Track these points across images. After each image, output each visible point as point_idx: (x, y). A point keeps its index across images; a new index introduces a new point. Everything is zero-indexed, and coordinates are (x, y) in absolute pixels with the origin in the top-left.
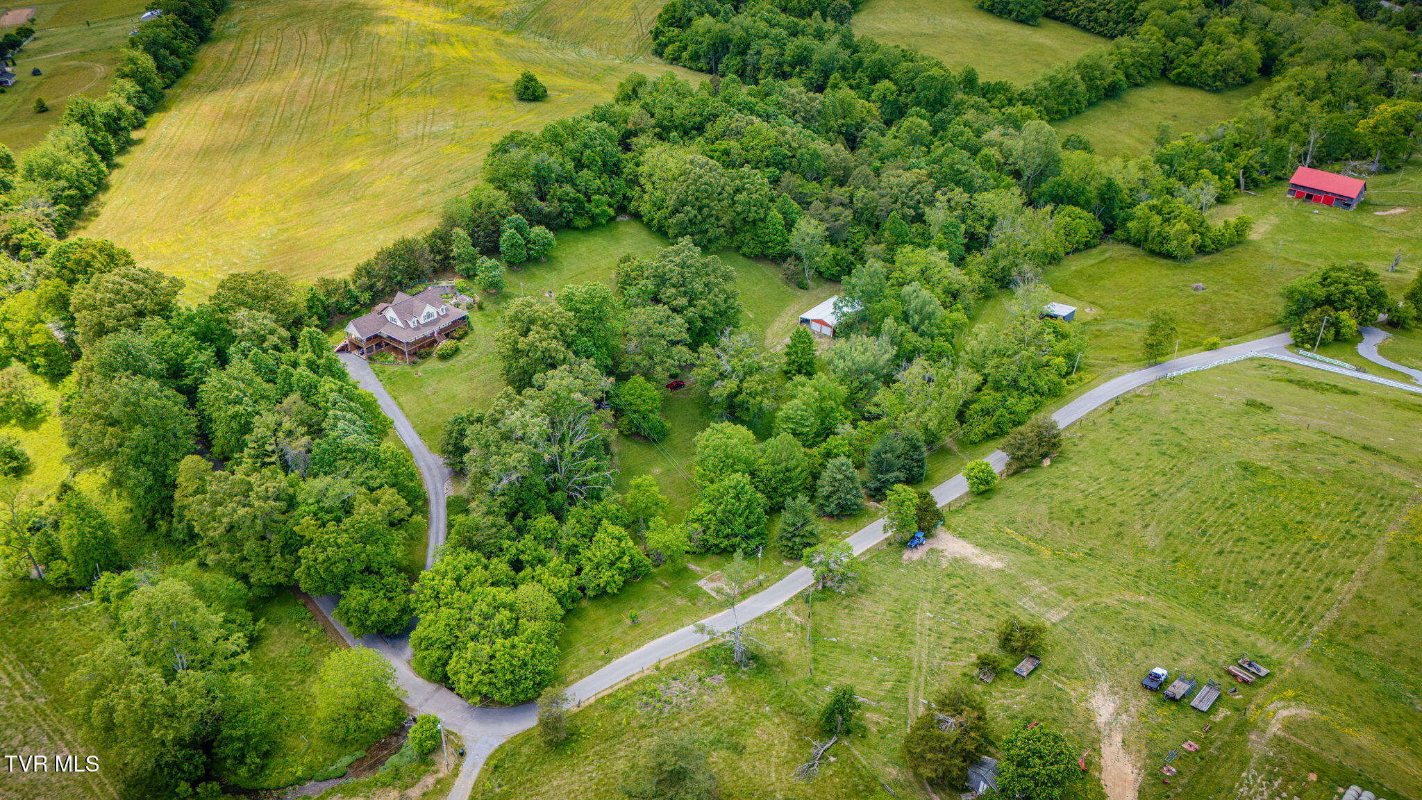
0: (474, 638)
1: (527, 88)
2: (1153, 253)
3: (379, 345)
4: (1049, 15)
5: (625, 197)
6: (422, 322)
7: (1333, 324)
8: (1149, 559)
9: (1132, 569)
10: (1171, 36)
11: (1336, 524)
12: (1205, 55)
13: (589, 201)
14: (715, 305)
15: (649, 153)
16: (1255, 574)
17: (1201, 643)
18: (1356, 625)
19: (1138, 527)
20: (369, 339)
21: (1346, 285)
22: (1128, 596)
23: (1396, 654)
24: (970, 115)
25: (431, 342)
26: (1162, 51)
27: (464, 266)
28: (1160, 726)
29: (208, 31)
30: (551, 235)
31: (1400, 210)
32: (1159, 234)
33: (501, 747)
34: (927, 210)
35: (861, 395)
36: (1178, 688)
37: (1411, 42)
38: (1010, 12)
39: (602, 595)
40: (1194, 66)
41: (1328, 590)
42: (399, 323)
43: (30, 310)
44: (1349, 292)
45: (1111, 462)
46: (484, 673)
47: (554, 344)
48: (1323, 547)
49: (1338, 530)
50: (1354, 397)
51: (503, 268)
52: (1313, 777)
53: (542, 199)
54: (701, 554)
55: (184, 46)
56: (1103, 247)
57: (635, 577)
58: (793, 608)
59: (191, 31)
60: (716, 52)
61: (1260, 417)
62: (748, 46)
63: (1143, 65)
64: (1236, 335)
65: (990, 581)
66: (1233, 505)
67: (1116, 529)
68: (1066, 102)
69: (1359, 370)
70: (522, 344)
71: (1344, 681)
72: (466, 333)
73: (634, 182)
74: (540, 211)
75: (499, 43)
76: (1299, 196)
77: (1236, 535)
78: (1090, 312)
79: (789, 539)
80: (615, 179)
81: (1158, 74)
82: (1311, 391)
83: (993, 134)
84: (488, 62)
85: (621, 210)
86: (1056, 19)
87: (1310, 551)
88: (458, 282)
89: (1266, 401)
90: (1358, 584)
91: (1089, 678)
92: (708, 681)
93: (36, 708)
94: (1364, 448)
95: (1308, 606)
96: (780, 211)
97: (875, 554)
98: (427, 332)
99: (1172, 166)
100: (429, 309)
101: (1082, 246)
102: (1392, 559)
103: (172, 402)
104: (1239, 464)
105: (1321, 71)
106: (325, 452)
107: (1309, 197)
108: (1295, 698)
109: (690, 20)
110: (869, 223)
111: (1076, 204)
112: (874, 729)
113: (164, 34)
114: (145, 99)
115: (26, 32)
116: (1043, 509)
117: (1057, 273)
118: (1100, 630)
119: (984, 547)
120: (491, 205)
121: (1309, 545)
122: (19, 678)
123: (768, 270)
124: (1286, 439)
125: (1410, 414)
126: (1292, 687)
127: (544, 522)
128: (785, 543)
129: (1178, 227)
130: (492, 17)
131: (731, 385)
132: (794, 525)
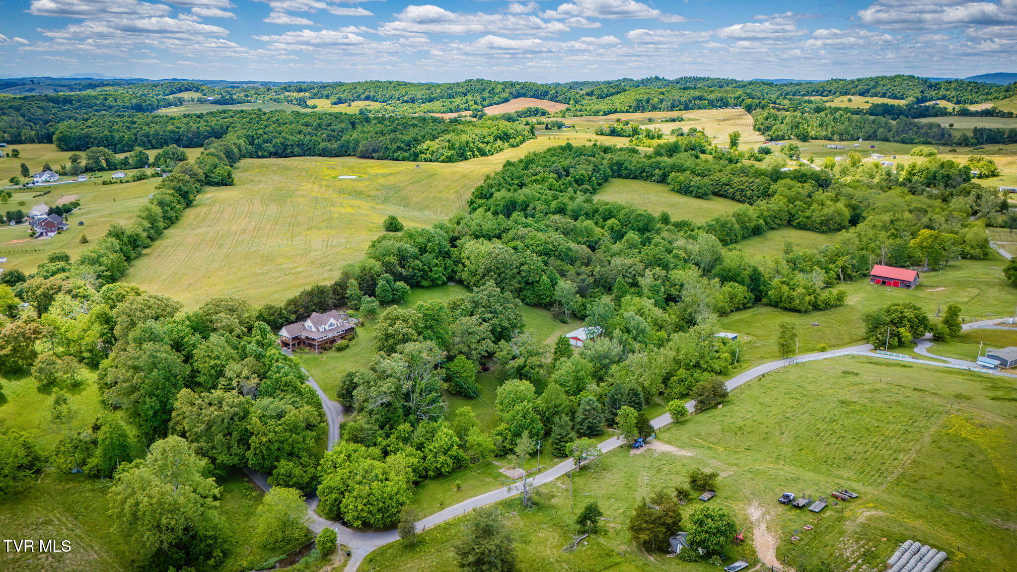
0: (360, 483)
1: (391, 224)
2: (785, 309)
3: (299, 344)
4: (716, 194)
5: (453, 271)
6: (327, 328)
7: (895, 335)
8: (785, 450)
9: (775, 455)
10: (791, 200)
11: (899, 426)
12: (814, 211)
13: (431, 271)
14: (509, 320)
15: (468, 245)
16: (851, 454)
17: (817, 484)
18: (914, 475)
19: (777, 434)
20: (293, 339)
21: (901, 313)
22: (772, 466)
23: (939, 488)
24: (665, 234)
25: (333, 341)
26: (786, 209)
27: (353, 302)
28: (790, 520)
29: (191, 202)
30: (408, 287)
31: (941, 289)
32: (788, 297)
33: (374, 551)
34: (640, 278)
35: (602, 372)
36: (802, 502)
37: (945, 207)
38: (691, 192)
39: (439, 475)
40: (807, 217)
41: (895, 459)
42: (314, 329)
43: (84, 323)
44: (905, 317)
45: (760, 404)
46: (365, 505)
47: (410, 330)
48: (892, 438)
49: (900, 430)
50: (910, 369)
51: (377, 303)
52: (885, 539)
53: (403, 267)
54: (501, 456)
55: (178, 207)
56: (755, 308)
57: (459, 466)
58: (561, 481)
59: (182, 201)
60: (508, 210)
61: (851, 378)
62: (528, 206)
63: (775, 217)
64: (838, 345)
65: (685, 461)
66: (835, 421)
67: (764, 436)
68: (727, 235)
69: (914, 358)
70: (390, 331)
71: (906, 501)
72: (353, 338)
73: (458, 262)
74: (401, 274)
75: (373, 208)
76: (878, 282)
77: (838, 435)
78: (745, 339)
79: (557, 444)
80: (447, 260)
81: (785, 223)
82: (883, 367)
83: (681, 242)
84: (367, 215)
85: (451, 279)
86: (721, 196)
87: (883, 441)
88: (351, 312)
89: (855, 371)
90: (914, 455)
91: (748, 500)
92: (506, 514)
93: (76, 535)
94: (915, 389)
95: (883, 468)
96: (549, 277)
97: (612, 453)
98: (331, 335)
99: (795, 265)
100: (332, 320)
101: (741, 306)
102: (934, 442)
103: (176, 358)
104: (839, 401)
105: (887, 217)
106: (269, 386)
107: (884, 283)
108: (874, 507)
109: (492, 194)
110: (604, 287)
111: (735, 281)
112: (612, 531)
113: (168, 198)
114: (152, 231)
115: (76, 204)
116: (718, 427)
117: (726, 320)
118: (753, 480)
119: (682, 447)
120: (371, 269)
121: (883, 437)
122: (64, 520)
123: (541, 313)
124: (867, 387)
125: (944, 375)
126: (873, 502)
127: (405, 427)
128: (555, 446)
129: (799, 291)
130: (369, 196)
131: (520, 362)
132: (560, 434)
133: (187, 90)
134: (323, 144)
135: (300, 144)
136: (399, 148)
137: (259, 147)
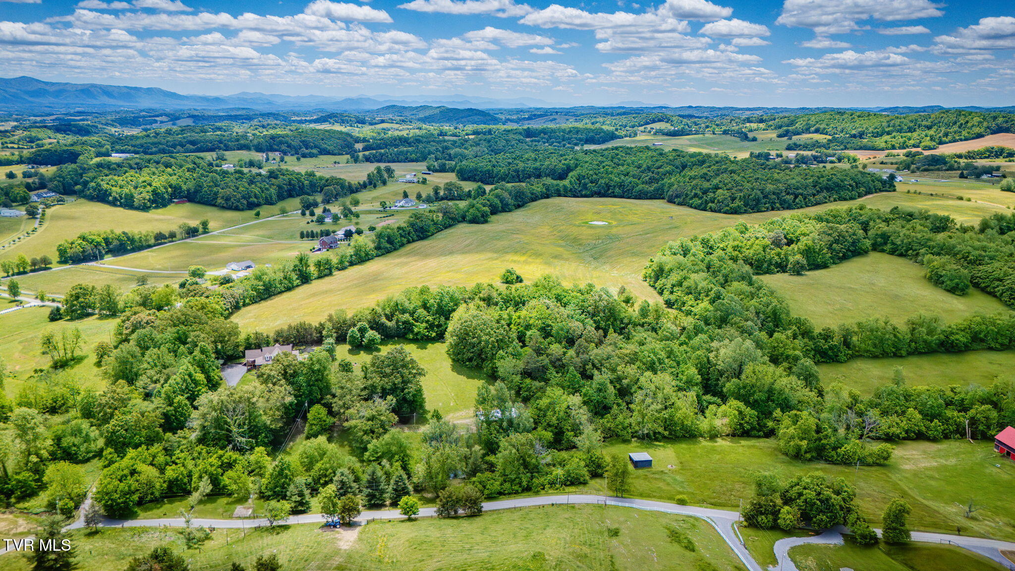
20: (251, 362)
30: (377, 337)
38: (943, 282)
53: (391, 319)
76: (1001, 451)
78: (670, 467)
80: (442, 318)
82: (667, 539)
85: (442, 336)
104: (537, 553)
107: (1009, 454)
119: (360, 540)
124: (585, 551)
133: (660, 121)
134: (641, 187)
135: (621, 185)
136: (696, 195)
137: (585, 186)
